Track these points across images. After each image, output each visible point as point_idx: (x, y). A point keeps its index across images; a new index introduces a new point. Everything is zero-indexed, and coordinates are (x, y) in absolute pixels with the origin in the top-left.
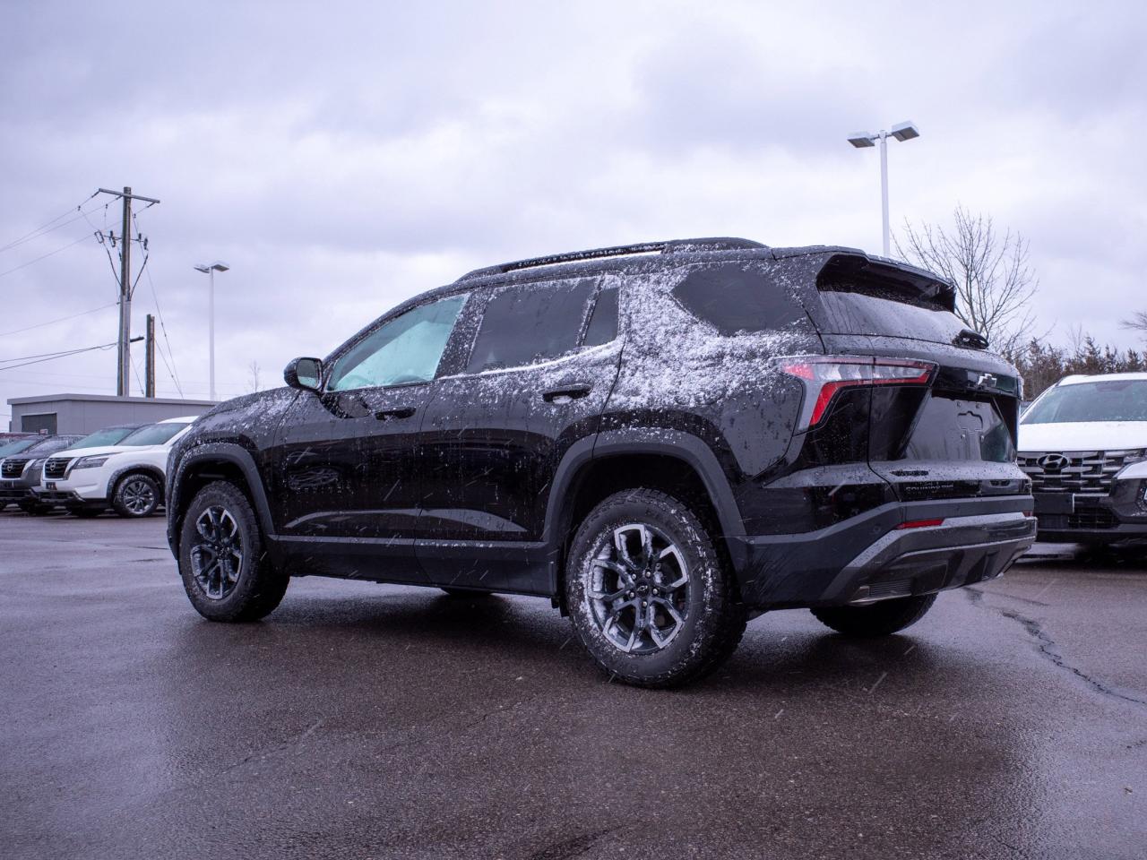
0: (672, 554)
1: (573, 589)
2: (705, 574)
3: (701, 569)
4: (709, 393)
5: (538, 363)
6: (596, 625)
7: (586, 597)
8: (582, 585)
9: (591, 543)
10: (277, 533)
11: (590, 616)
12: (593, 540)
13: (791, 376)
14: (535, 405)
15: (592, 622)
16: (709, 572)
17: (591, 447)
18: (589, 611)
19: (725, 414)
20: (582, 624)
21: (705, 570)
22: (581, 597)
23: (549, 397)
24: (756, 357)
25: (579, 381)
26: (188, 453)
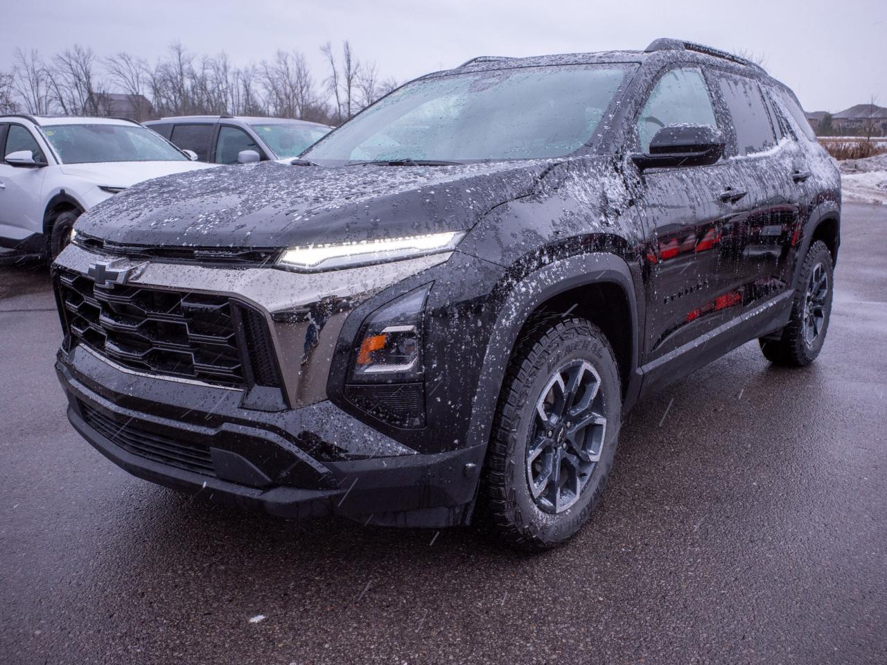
0: (825, 278)
23: (796, 180)
26: (526, 285)
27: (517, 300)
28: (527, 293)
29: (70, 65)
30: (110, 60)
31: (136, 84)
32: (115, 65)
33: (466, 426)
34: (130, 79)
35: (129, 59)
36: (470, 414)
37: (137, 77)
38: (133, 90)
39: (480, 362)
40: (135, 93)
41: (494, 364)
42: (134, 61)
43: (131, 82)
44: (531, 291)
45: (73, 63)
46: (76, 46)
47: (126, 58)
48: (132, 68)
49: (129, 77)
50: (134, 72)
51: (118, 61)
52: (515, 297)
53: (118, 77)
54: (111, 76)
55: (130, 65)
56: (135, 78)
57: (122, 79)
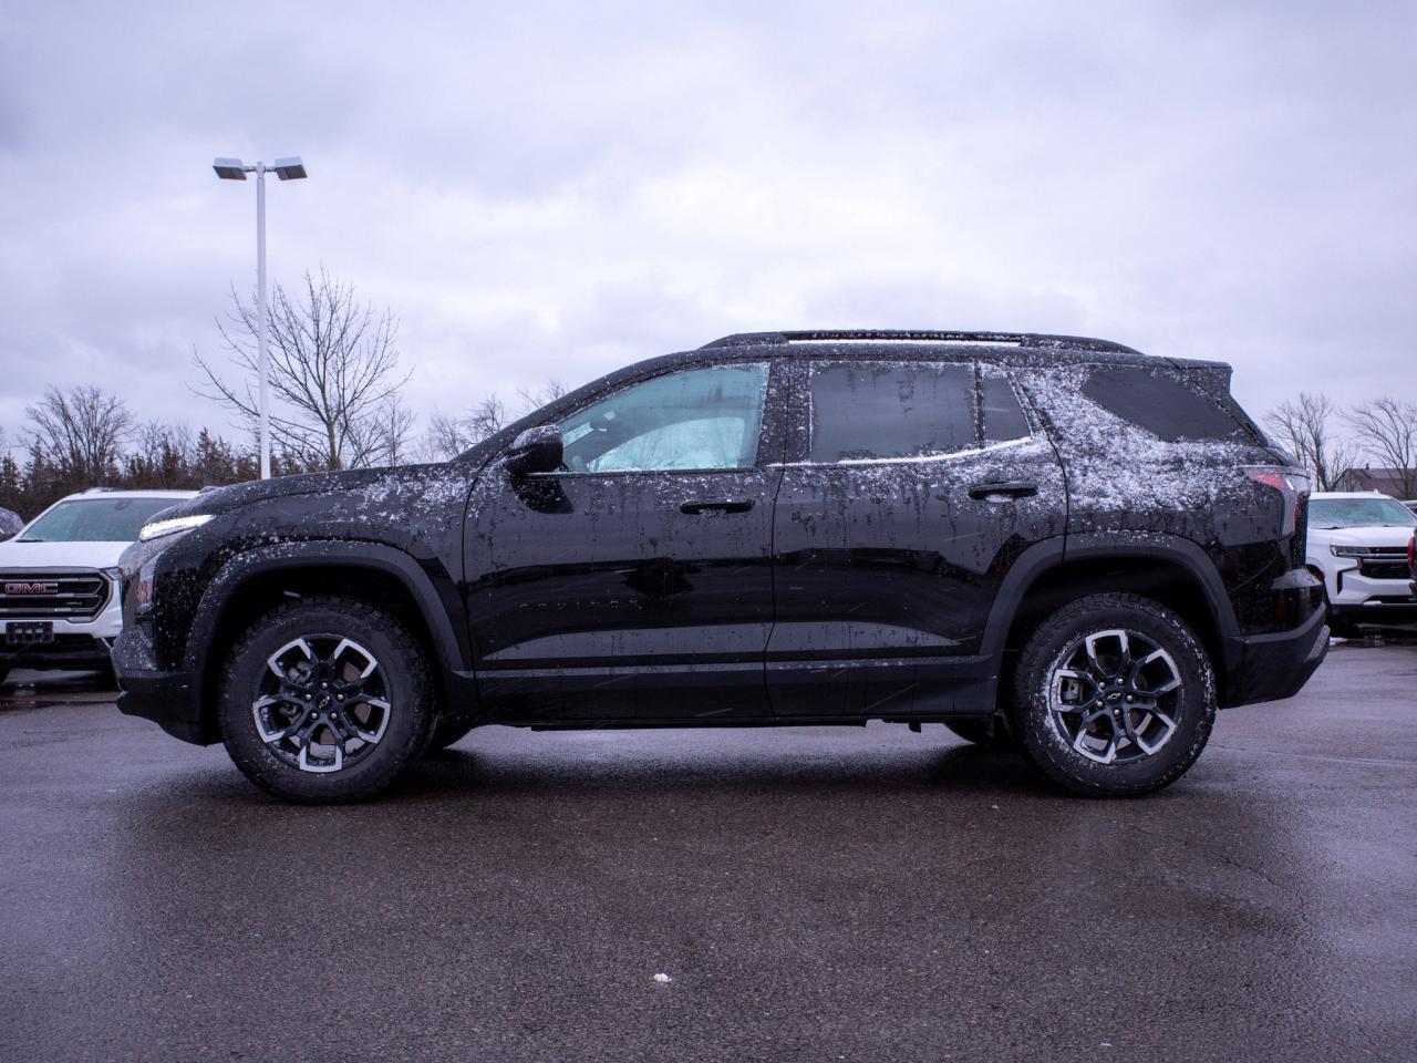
0: (1160, 659)
1: (1035, 703)
2: (1205, 676)
3: (1200, 671)
4: (1190, 497)
5: (926, 454)
6: (1063, 740)
7: (1050, 711)
8: (1044, 698)
9: (1057, 653)
10: (467, 669)
11: (1055, 730)
12: (1059, 650)
13: (1267, 485)
14: (960, 502)
15: (1059, 738)
16: (1208, 673)
17: (1060, 550)
18: (1054, 725)
19: (1217, 519)
20: (1048, 741)
21: (1204, 671)
22: (1045, 712)
23: (978, 494)
24: (1219, 465)
25: (1013, 479)
26: (244, 556)
27: (232, 566)
28: (244, 561)
29: (1290, 426)
30: (1362, 413)
31: (1404, 451)
32: (1369, 420)
33: (182, 654)
34: (1393, 441)
35: (1395, 409)
36: (184, 646)
37: (1407, 438)
38: (1398, 460)
39: (194, 607)
40: (1402, 467)
41: (205, 611)
42: (1402, 411)
43: (1396, 446)
44: (248, 561)
45: (1295, 422)
46: (1302, 396)
47: (1389, 408)
48: (1398, 423)
49: (1393, 440)
50: (1402, 429)
51: (1373, 413)
52: (231, 564)
53: (1374, 440)
54: (1361, 440)
55: (1395, 418)
56: (1402, 439)
57: (1380, 443)
